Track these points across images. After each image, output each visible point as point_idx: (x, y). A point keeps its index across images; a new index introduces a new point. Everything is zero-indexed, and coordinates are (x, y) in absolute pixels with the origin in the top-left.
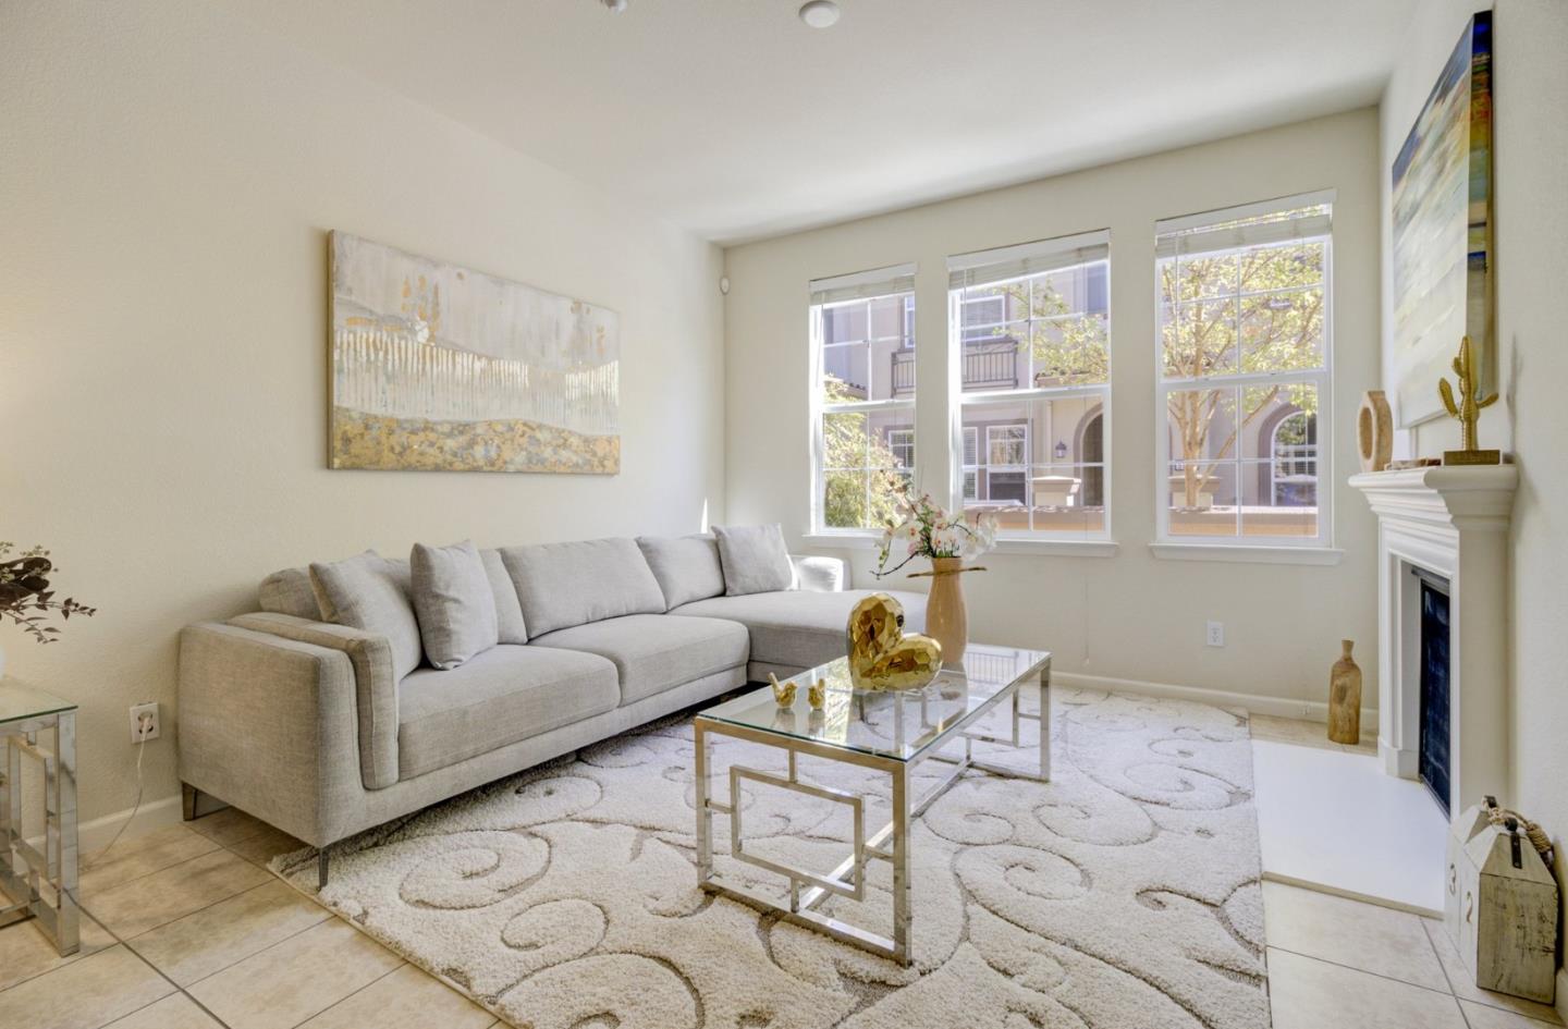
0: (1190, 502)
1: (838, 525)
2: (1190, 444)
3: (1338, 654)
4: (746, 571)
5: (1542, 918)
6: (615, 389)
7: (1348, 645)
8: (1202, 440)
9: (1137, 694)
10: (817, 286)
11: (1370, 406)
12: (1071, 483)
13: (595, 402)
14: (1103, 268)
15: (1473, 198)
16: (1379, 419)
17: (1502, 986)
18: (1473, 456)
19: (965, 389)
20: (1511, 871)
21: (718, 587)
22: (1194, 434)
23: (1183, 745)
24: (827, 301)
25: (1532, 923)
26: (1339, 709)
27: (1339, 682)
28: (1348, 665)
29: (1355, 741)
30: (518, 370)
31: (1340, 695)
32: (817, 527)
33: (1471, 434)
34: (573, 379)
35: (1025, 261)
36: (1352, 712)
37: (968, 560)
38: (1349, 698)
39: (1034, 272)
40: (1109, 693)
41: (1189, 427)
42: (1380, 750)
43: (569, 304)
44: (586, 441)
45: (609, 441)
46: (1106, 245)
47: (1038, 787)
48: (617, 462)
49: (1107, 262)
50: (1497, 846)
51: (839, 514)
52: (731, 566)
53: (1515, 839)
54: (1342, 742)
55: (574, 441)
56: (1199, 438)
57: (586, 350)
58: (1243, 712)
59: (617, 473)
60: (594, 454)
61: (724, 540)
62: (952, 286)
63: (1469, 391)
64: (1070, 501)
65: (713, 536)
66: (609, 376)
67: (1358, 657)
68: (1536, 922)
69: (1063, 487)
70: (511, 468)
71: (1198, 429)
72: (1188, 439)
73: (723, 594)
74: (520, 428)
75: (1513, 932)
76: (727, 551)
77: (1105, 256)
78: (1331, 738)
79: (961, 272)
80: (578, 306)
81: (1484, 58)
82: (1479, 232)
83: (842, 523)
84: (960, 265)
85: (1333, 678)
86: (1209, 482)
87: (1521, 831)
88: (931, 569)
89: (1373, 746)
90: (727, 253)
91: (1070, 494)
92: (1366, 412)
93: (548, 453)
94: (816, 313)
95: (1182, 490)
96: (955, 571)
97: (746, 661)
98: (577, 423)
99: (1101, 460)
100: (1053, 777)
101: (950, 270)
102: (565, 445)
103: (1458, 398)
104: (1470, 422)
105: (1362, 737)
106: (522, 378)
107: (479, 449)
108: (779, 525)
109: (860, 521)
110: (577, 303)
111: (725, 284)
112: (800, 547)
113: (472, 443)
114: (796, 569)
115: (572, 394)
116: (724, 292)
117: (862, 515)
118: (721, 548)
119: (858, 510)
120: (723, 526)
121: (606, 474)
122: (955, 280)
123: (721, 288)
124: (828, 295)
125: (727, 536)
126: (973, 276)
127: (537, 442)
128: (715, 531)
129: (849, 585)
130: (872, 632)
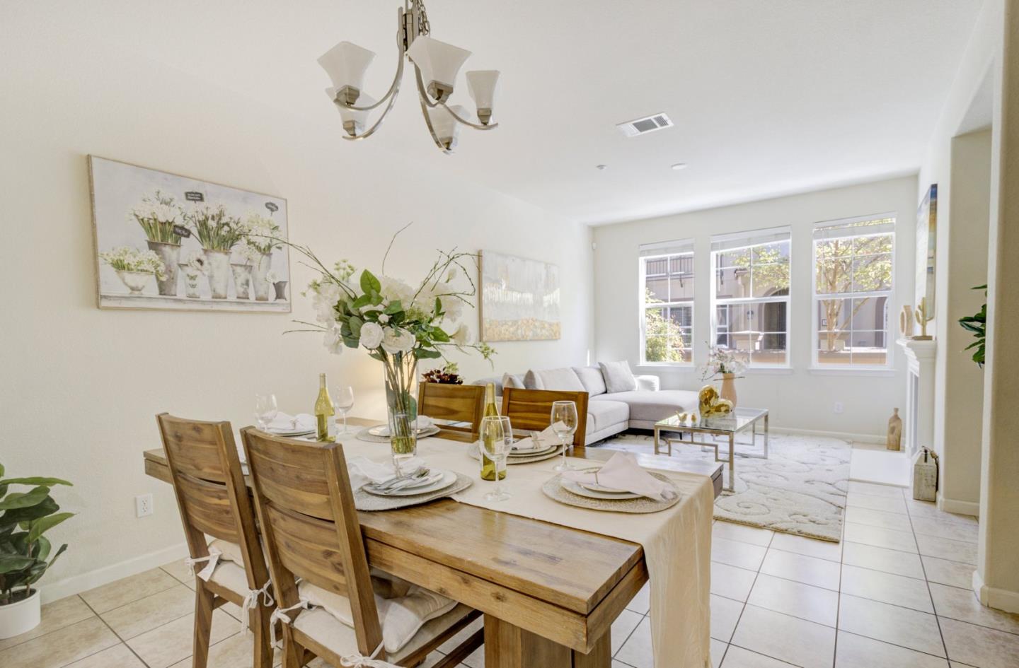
0: (830, 347)
1: (652, 361)
2: (830, 315)
3: (892, 414)
4: (616, 382)
5: (932, 476)
6: (558, 302)
7: (896, 410)
8: (837, 313)
9: (802, 435)
10: (642, 248)
11: (904, 311)
12: (759, 335)
13: (553, 308)
14: (787, 245)
15: (929, 249)
16: (908, 317)
17: (920, 498)
18: (925, 337)
19: (718, 297)
20: (924, 464)
21: (604, 390)
22: (833, 310)
23: (822, 450)
24: (648, 255)
25: (929, 478)
26: (891, 436)
27: (892, 425)
28: (896, 418)
29: (898, 449)
30: (530, 297)
31: (892, 430)
32: (643, 362)
33: (924, 330)
34: (546, 298)
35: (749, 239)
36: (898, 438)
37: (737, 373)
38: (896, 431)
39: (753, 244)
40: (789, 434)
41: (830, 305)
42: (906, 450)
43: (544, 265)
44: (550, 325)
45: (557, 325)
46: (789, 233)
47: (763, 460)
48: (560, 334)
49: (790, 241)
50: (921, 457)
51: (652, 356)
52: (609, 379)
53: (926, 455)
54: (893, 450)
55: (546, 325)
56: (835, 312)
57: (549, 286)
58: (849, 440)
59: (560, 339)
60: (553, 331)
61: (605, 368)
62: (712, 249)
63: (924, 315)
64: (757, 346)
65: (599, 367)
66: (554, 297)
67: (900, 416)
68: (930, 478)
69: (755, 337)
70: (528, 338)
71: (835, 307)
72: (829, 312)
73: (606, 392)
74: (531, 322)
75: (924, 481)
76: (607, 374)
77: (789, 238)
78: (888, 449)
79: (717, 244)
81: (934, 200)
82: (930, 260)
83: (654, 360)
84: (718, 240)
85: (890, 423)
86: (842, 334)
87: (928, 453)
88: (723, 377)
89: (904, 451)
90: (594, 230)
91: (757, 341)
92: (903, 314)
93: (539, 331)
94: (642, 260)
95: (826, 339)
96: (732, 378)
97: (628, 418)
98: (547, 318)
99: (785, 330)
100: (769, 457)
101: (712, 242)
102: (543, 328)
103: (921, 318)
104: (924, 326)
105: (901, 448)
106: (531, 301)
107: (519, 331)
108: (626, 362)
109: (663, 359)
110: (546, 264)
111: (594, 245)
112: (638, 371)
113: (517, 329)
114: (636, 381)
115: (546, 305)
116: (594, 250)
117: (664, 356)
118: (604, 372)
119: (662, 354)
120: (603, 362)
121: (556, 340)
122: (714, 247)
123: (592, 248)
124: (649, 252)
125: (606, 366)
126: (723, 245)
127: (536, 327)
128: (600, 364)
129: (662, 388)
130: (707, 398)
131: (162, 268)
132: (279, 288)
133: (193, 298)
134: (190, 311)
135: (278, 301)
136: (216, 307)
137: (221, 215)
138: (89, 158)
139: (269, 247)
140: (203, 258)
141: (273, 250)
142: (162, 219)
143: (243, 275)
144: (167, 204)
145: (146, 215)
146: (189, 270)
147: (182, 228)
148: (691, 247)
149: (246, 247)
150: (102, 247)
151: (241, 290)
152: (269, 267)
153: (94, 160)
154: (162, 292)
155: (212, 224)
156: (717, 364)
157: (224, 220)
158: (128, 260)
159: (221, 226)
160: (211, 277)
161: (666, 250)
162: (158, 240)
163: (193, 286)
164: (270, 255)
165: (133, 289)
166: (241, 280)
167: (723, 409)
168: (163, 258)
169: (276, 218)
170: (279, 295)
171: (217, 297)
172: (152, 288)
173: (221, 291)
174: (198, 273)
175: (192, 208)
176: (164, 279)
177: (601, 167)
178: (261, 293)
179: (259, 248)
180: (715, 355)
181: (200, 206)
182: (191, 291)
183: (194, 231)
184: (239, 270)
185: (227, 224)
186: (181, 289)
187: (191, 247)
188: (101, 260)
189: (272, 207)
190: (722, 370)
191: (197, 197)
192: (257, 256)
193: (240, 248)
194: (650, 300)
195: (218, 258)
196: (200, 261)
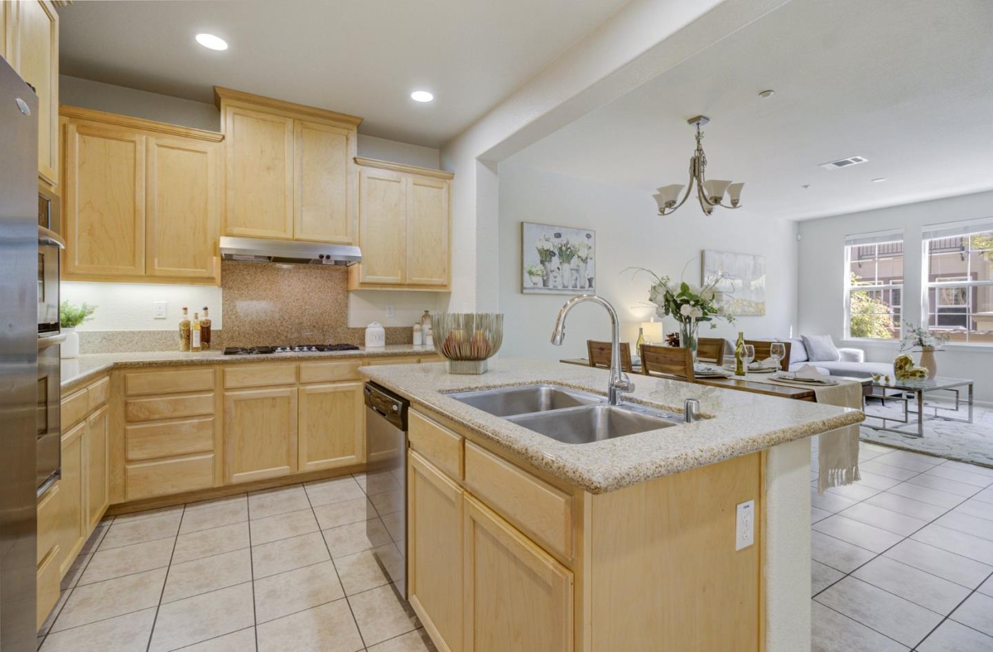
1: (857, 336)
4: (818, 352)
6: (764, 286)
10: (847, 238)
13: (759, 291)
19: (930, 281)
21: (805, 358)
24: (854, 244)
30: (738, 282)
32: (847, 336)
34: (753, 283)
35: (966, 228)
37: (936, 347)
43: (752, 257)
44: (757, 304)
45: (763, 303)
47: (967, 424)
48: (764, 311)
51: (857, 332)
52: (811, 350)
55: (753, 305)
57: (756, 273)
59: (764, 315)
60: (758, 308)
61: (807, 340)
62: (924, 238)
65: (801, 339)
66: (761, 281)
70: (738, 314)
73: (808, 360)
74: (740, 301)
76: (810, 345)
79: (930, 232)
80: (754, 257)
83: (859, 336)
84: (930, 229)
88: (922, 350)
90: (799, 224)
93: (746, 308)
94: (848, 250)
96: (931, 352)
98: (754, 298)
100: (974, 423)
101: (923, 231)
102: (751, 306)
106: (741, 285)
107: (731, 308)
108: (829, 336)
109: (869, 335)
110: (754, 256)
111: (799, 237)
112: (840, 344)
113: (729, 307)
114: (839, 352)
115: (753, 288)
116: (798, 241)
117: (870, 333)
118: (806, 344)
119: (868, 330)
120: (805, 336)
121: (761, 315)
122: (925, 235)
123: (797, 238)
124: (855, 241)
125: (809, 339)
126: (936, 234)
127: (744, 305)
128: (802, 337)
129: (867, 360)
130: (902, 365)
131: (544, 273)
132: (590, 280)
133: (555, 288)
134: (554, 295)
135: (590, 289)
136: (564, 292)
137: (568, 243)
138: (522, 223)
139: (587, 258)
140: (560, 267)
141: (588, 260)
142: (545, 249)
143: (576, 275)
144: (548, 240)
145: (540, 247)
146: (554, 274)
147: (553, 252)
148: (901, 236)
149: (576, 259)
150: (525, 266)
151: (574, 283)
152: (586, 270)
153: (525, 224)
154: (544, 285)
155: (564, 248)
156: (915, 338)
157: (568, 246)
158: (534, 270)
159: (567, 249)
160: (562, 276)
161: (874, 239)
162: (544, 259)
163: (555, 281)
164: (587, 263)
165: (534, 284)
166: (574, 278)
167: (918, 374)
168: (545, 268)
169: (590, 242)
170: (590, 286)
171: (564, 287)
172: (541, 284)
173: (566, 284)
174: (557, 275)
175: (557, 241)
176: (545, 278)
177: (806, 187)
178: (582, 284)
179: (582, 260)
180: (914, 331)
181: (559, 240)
182: (555, 284)
183: (557, 253)
184: (573, 272)
185: (570, 248)
186: (551, 285)
187: (556, 260)
188: (524, 271)
189: (588, 236)
190: (921, 343)
191: (558, 236)
192: (581, 264)
193: (575, 260)
194: (856, 283)
195: (566, 266)
196: (559, 268)
